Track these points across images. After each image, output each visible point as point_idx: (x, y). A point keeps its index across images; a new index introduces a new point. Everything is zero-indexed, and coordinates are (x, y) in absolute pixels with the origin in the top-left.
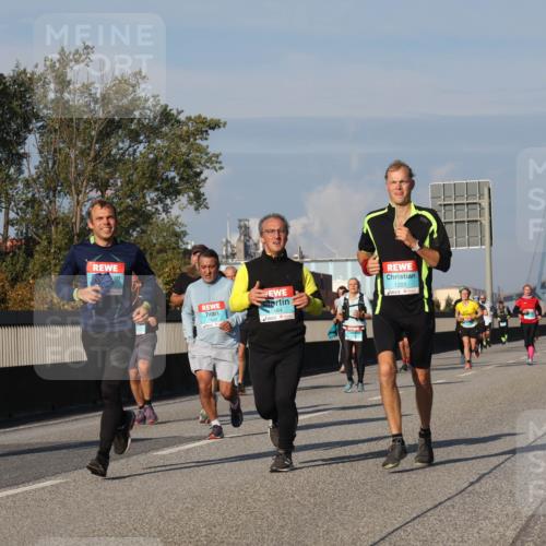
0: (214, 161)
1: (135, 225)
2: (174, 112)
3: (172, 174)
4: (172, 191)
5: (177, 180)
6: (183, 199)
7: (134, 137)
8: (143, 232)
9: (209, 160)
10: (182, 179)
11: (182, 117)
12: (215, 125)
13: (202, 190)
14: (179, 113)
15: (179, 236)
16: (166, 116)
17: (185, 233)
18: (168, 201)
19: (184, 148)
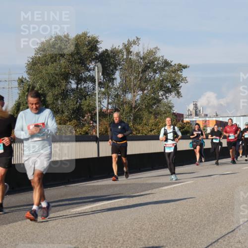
0: (184, 80)
1: (155, 104)
2: (169, 62)
3: (169, 85)
4: (169, 91)
5: (170, 87)
6: (173, 94)
7: (155, 72)
8: (158, 106)
9: (182, 80)
10: (172, 86)
11: (173, 64)
12: (185, 67)
13: (180, 91)
14: (171, 62)
15: (171, 108)
16: (167, 64)
17: (173, 107)
18: (167, 95)
19: (173, 75)
